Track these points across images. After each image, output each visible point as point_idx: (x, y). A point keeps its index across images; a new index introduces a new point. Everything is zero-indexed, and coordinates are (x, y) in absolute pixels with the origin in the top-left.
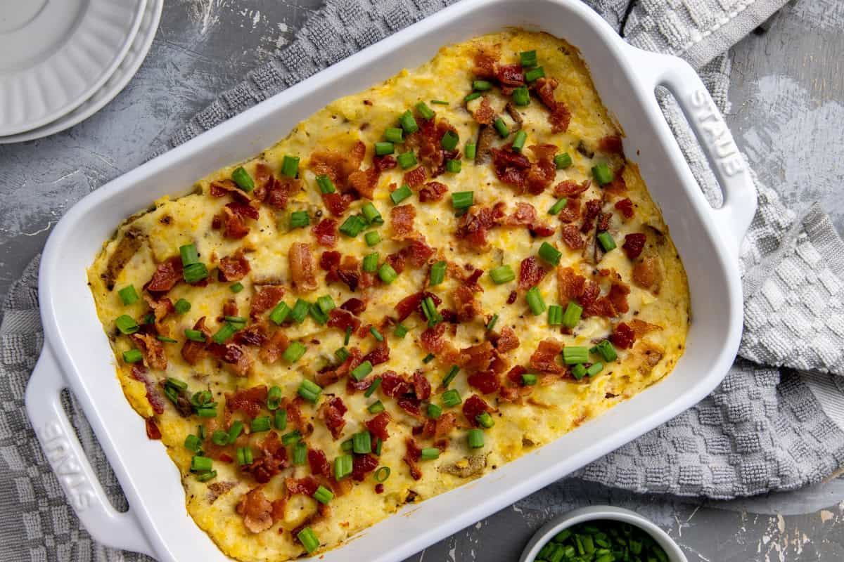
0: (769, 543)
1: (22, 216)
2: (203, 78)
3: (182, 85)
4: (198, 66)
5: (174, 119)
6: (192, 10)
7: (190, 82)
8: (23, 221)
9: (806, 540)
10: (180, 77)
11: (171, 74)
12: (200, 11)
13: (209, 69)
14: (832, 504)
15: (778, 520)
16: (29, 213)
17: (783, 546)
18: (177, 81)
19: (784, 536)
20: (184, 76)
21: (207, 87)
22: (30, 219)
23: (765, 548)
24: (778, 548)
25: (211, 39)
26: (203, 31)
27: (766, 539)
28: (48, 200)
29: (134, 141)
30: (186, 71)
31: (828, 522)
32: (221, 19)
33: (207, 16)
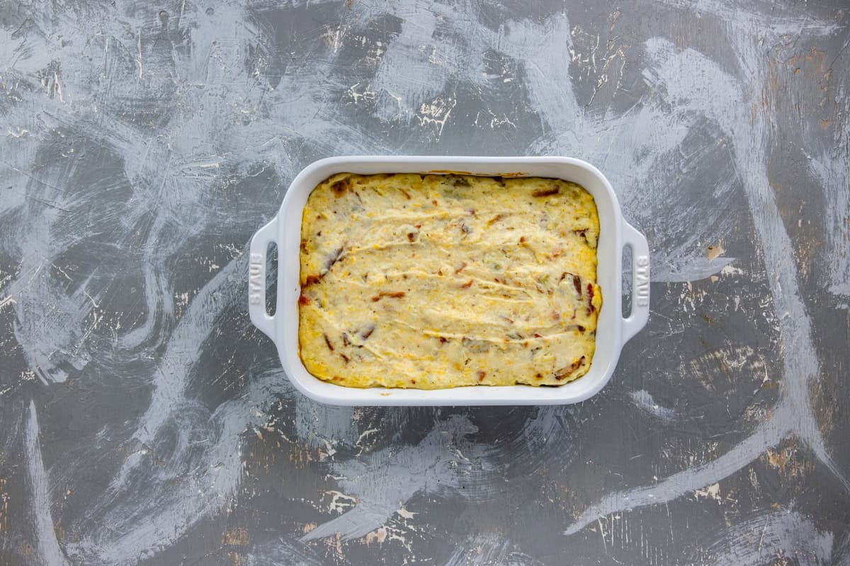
0: (685, 298)
1: (248, 166)
2: (338, 78)
3: (327, 83)
4: (335, 71)
5: (325, 102)
6: (328, 41)
7: (331, 81)
8: (249, 169)
9: (705, 293)
10: (326, 79)
11: (320, 77)
12: (332, 40)
13: (341, 72)
14: (717, 272)
15: (687, 284)
16: (251, 164)
17: (692, 298)
18: (324, 81)
19: (692, 292)
20: (328, 77)
21: (342, 83)
22: (252, 167)
23: (683, 301)
24: (690, 300)
25: (340, 54)
26: (335, 51)
27: (682, 296)
28: (261, 155)
29: (305, 117)
30: (328, 75)
31: (716, 282)
32: (344, 43)
33: (336, 43)
